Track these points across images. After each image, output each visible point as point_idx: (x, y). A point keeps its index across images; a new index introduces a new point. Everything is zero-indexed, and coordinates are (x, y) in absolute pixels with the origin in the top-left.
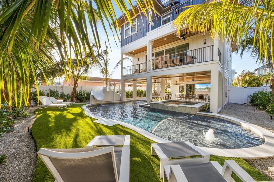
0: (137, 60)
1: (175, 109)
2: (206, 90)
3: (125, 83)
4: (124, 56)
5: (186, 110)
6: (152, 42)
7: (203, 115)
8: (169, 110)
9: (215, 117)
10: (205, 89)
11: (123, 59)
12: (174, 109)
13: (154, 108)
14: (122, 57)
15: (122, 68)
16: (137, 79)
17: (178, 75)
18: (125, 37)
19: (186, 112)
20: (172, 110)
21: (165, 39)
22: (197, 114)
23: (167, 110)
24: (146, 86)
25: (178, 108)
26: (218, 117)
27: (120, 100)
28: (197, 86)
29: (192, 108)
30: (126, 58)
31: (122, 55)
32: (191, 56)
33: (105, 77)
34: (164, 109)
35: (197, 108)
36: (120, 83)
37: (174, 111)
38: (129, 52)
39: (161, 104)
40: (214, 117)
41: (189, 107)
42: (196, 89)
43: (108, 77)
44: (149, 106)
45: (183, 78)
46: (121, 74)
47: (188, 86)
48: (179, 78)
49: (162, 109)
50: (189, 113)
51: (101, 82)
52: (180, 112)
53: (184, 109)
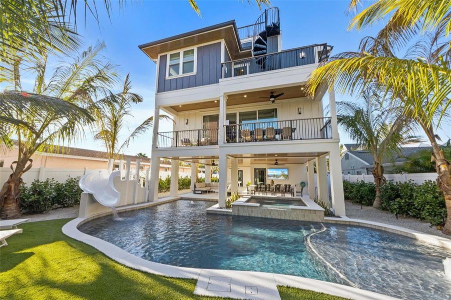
0: (183, 122)
1: (285, 215)
2: (282, 178)
4: (162, 112)
5: (306, 214)
7: (334, 222)
8: (274, 217)
10: (280, 176)
11: (158, 117)
12: (283, 214)
13: (241, 215)
14: (157, 112)
15: (156, 133)
16: (180, 158)
17: (249, 156)
18: (167, 77)
19: (307, 219)
20: (279, 217)
21: (245, 96)
22: (324, 222)
23: (269, 217)
24: (191, 171)
25: (291, 212)
27: (147, 201)
28: (270, 172)
31: (157, 108)
32: (276, 128)
33: (108, 151)
34: (263, 216)
35: (324, 211)
36: (149, 164)
37: (283, 218)
38: (171, 105)
42: (268, 176)
43: (116, 151)
45: (242, 160)
46: (153, 145)
47: (257, 171)
48: (249, 159)
49: (260, 216)
51: (101, 159)
52: (295, 219)
53: (303, 213)
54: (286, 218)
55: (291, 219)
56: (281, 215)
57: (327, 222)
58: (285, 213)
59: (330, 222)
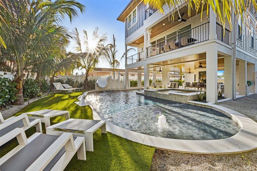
1: (166, 97)
3: (129, 73)
4: (128, 47)
5: (176, 98)
6: (149, 29)
7: (194, 104)
8: (160, 98)
9: (208, 107)
11: (127, 51)
12: (165, 96)
13: (148, 95)
14: (126, 48)
15: (126, 58)
18: (128, 29)
19: (177, 100)
20: (163, 98)
21: (164, 24)
22: (187, 103)
23: (158, 97)
25: (169, 95)
26: (210, 108)
27: (124, 88)
29: (183, 97)
30: (131, 49)
31: (126, 46)
33: (112, 68)
34: (156, 97)
35: (187, 96)
37: (165, 99)
38: (132, 42)
39: (154, 92)
40: (206, 107)
41: (179, 95)
43: (115, 68)
44: (144, 93)
46: (125, 64)
49: (155, 97)
50: (179, 102)
52: (171, 100)
53: (175, 97)
54: (166, 99)
55: (169, 100)
56: (164, 97)
57: (189, 103)
58: (166, 96)
59: (191, 104)
